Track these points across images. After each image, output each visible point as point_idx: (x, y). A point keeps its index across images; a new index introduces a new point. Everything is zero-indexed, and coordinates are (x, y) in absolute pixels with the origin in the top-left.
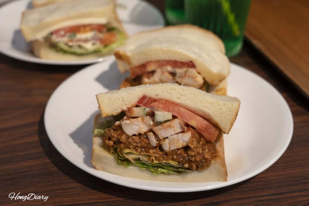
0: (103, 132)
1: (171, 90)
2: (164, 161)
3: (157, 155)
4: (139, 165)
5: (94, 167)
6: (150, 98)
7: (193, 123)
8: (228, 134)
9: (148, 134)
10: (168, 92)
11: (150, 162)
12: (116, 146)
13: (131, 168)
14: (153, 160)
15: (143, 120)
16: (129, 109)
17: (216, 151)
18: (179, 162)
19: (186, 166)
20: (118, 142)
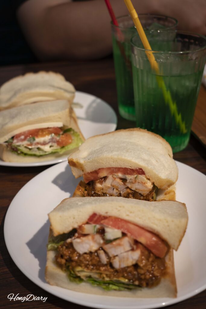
0: (56, 246)
1: (120, 207)
2: (115, 279)
3: (108, 273)
4: (91, 282)
5: (48, 283)
6: (100, 216)
7: (142, 240)
8: (176, 250)
9: (99, 252)
10: (117, 209)
11: (101, 279)
12: (68, 264)
13: (83, 284)
14: (104, 278)
15: (93, 238)
16: (80, 227)
17: (165, 268)
18: (129, 280)
19: (137, 283)
20: (70, 260)
